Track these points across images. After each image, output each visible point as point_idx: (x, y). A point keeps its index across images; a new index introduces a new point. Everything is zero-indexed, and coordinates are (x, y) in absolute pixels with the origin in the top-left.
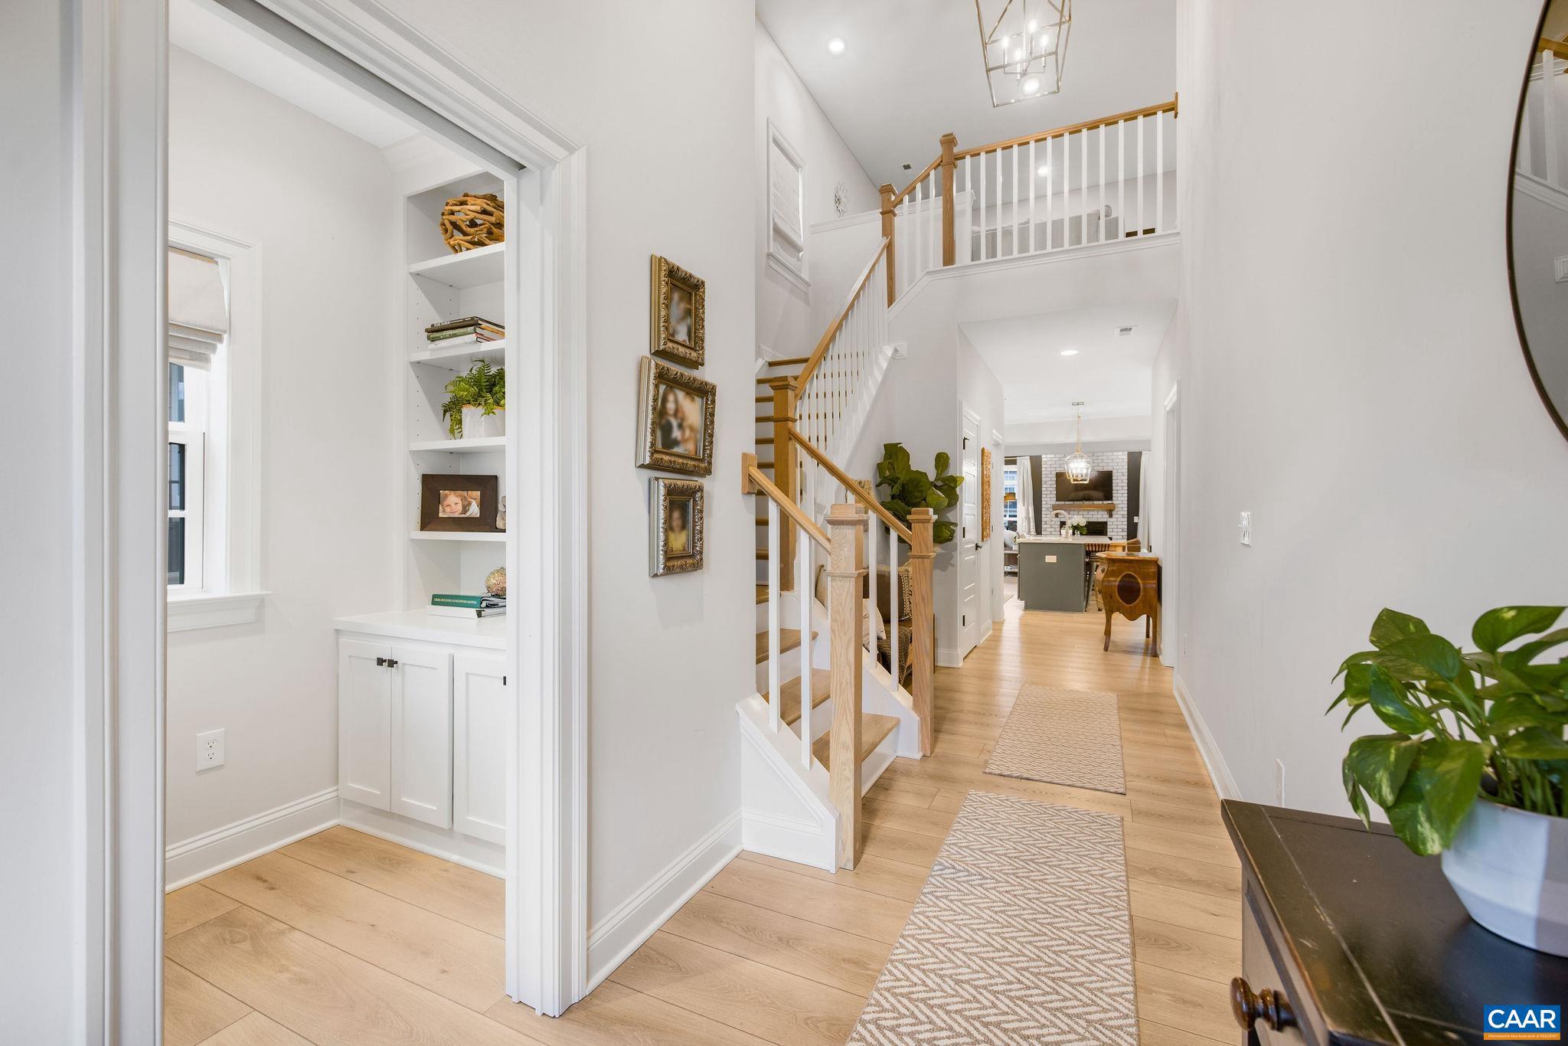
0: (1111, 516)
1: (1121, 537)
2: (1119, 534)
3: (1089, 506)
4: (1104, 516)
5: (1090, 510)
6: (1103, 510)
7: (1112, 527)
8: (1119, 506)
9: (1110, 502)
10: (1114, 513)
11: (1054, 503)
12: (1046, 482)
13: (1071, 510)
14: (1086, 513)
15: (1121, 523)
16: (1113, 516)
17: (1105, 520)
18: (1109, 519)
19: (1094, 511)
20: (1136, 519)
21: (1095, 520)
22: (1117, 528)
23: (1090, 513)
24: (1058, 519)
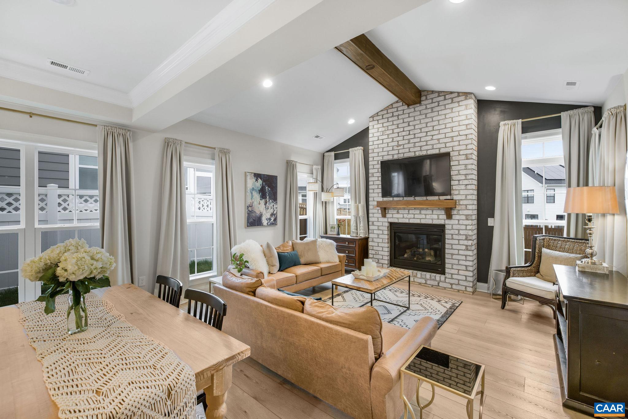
0: (449, 216)
1: (464, 247)
2: (461, 242)
3: (420, 203)
4: (441, 217)
5: (423, 209)
6: (439, 209)
7: (452, 232)
8: (461, 203)
9: (448, 197)
10: (454, 212)
11: (381, 199)
12: (373, 174)
13: (400, 209)
14: (418, 212)
15: (464, 227)
16: (454, 217)
17: (442, 222)
18: (447, 222)
19: (427, 209)
20: (490, 222)
21: (430, 222)
22: (459, 234)
23: (423, 212)
24: (385, 220)
